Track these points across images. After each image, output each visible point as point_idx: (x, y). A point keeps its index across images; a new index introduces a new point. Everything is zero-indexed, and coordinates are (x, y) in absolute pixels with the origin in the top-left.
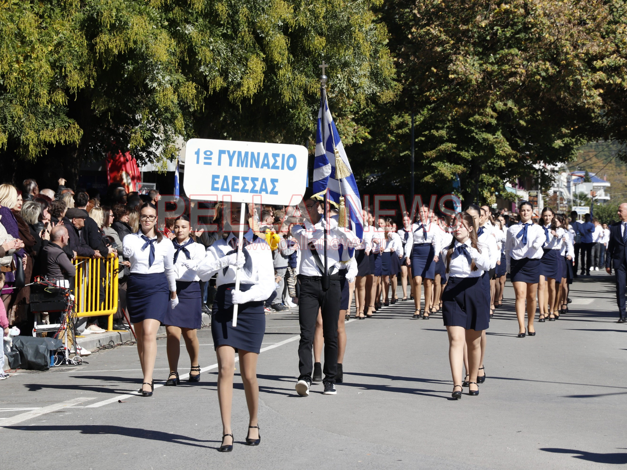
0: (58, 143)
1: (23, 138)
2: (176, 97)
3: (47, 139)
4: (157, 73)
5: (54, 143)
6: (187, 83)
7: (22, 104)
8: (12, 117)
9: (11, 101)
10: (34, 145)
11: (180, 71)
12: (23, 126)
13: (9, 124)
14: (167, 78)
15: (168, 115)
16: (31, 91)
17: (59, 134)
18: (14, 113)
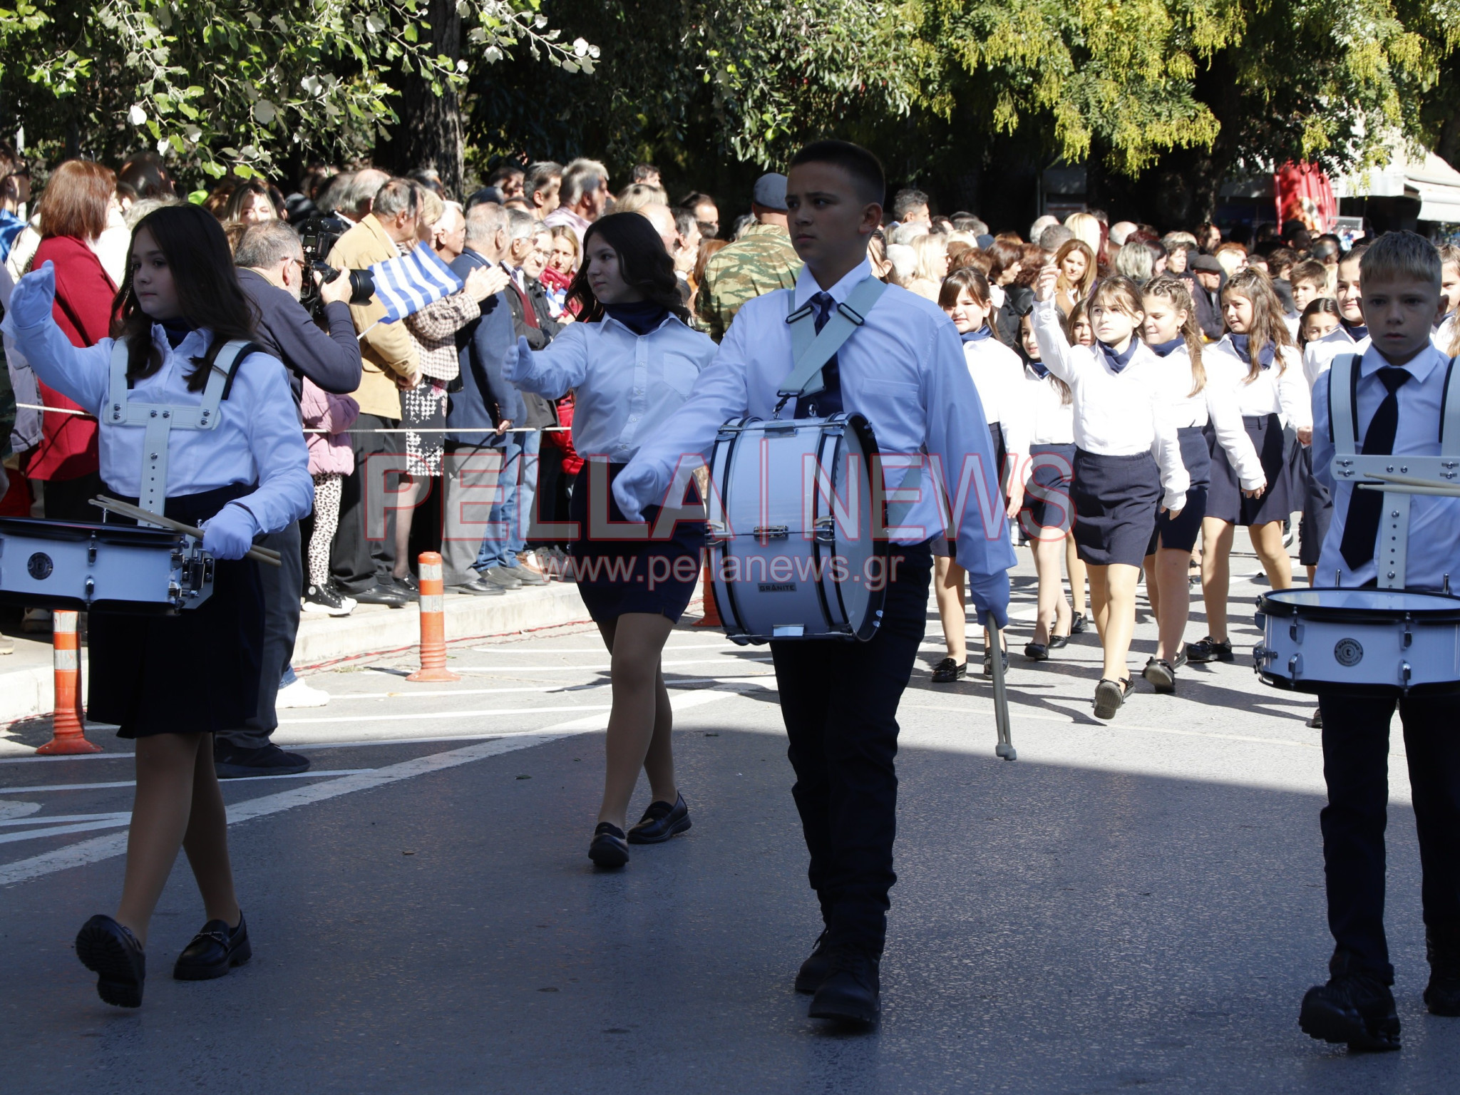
0: (1177, 146)
1: (1116, 137)
2: (1385, 59)
3: (1159, 140)
4: (1352, 19)
5: (1171, 145)
6: (1405, 35)
7: (1116, 78)
8: (1100, 102)
9: (1098, 74)
10: (1135, 148)
11: (1395, 13)
12: (1117, 117)
13: (1094, 114)
14: (1370, 26)
15: (1372, 94)
16: (1133, 57)
17: (1178, 130)
18: (1102, 95)
